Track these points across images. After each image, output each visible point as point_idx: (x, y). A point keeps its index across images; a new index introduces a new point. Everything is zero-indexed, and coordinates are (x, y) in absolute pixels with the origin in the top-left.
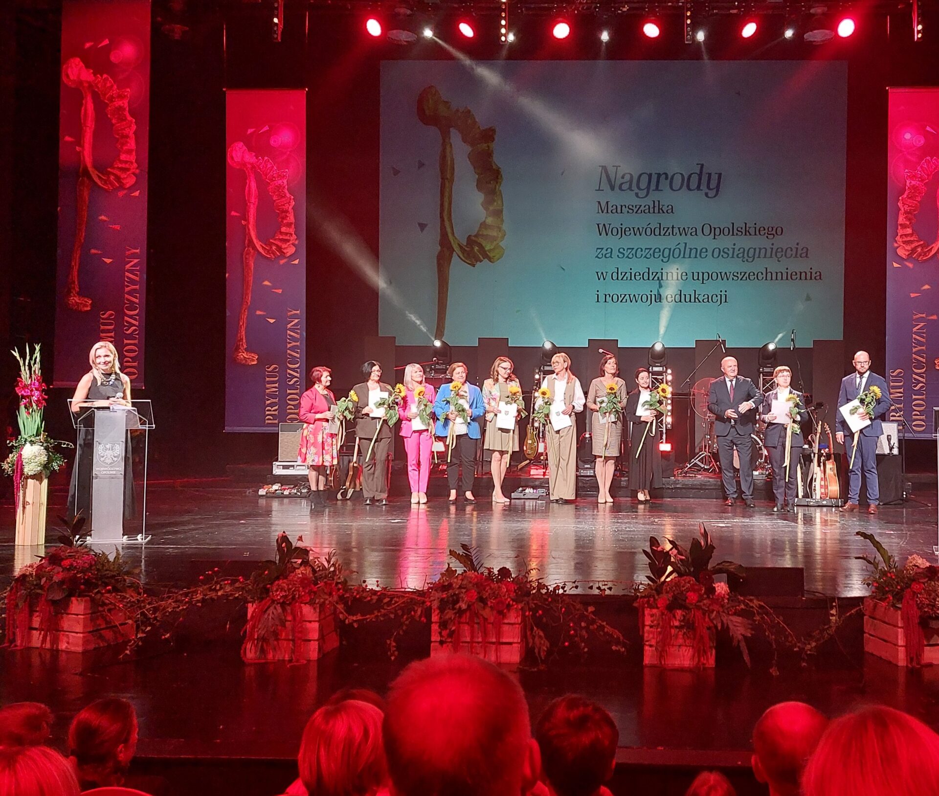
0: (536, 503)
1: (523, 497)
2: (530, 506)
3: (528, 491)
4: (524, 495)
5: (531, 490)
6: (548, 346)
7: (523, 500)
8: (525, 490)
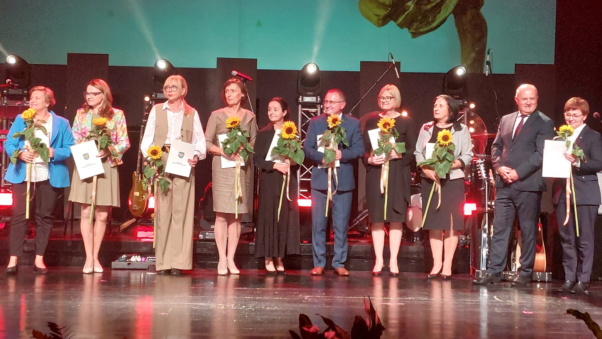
0: (145, 275)
1: (127, 267)
2: (136, 278)
3: (134, 259)
4: (129, 264)
5: (139, 258)
6: (162, 65)
7: (127, 271)
8: (130, 258)
